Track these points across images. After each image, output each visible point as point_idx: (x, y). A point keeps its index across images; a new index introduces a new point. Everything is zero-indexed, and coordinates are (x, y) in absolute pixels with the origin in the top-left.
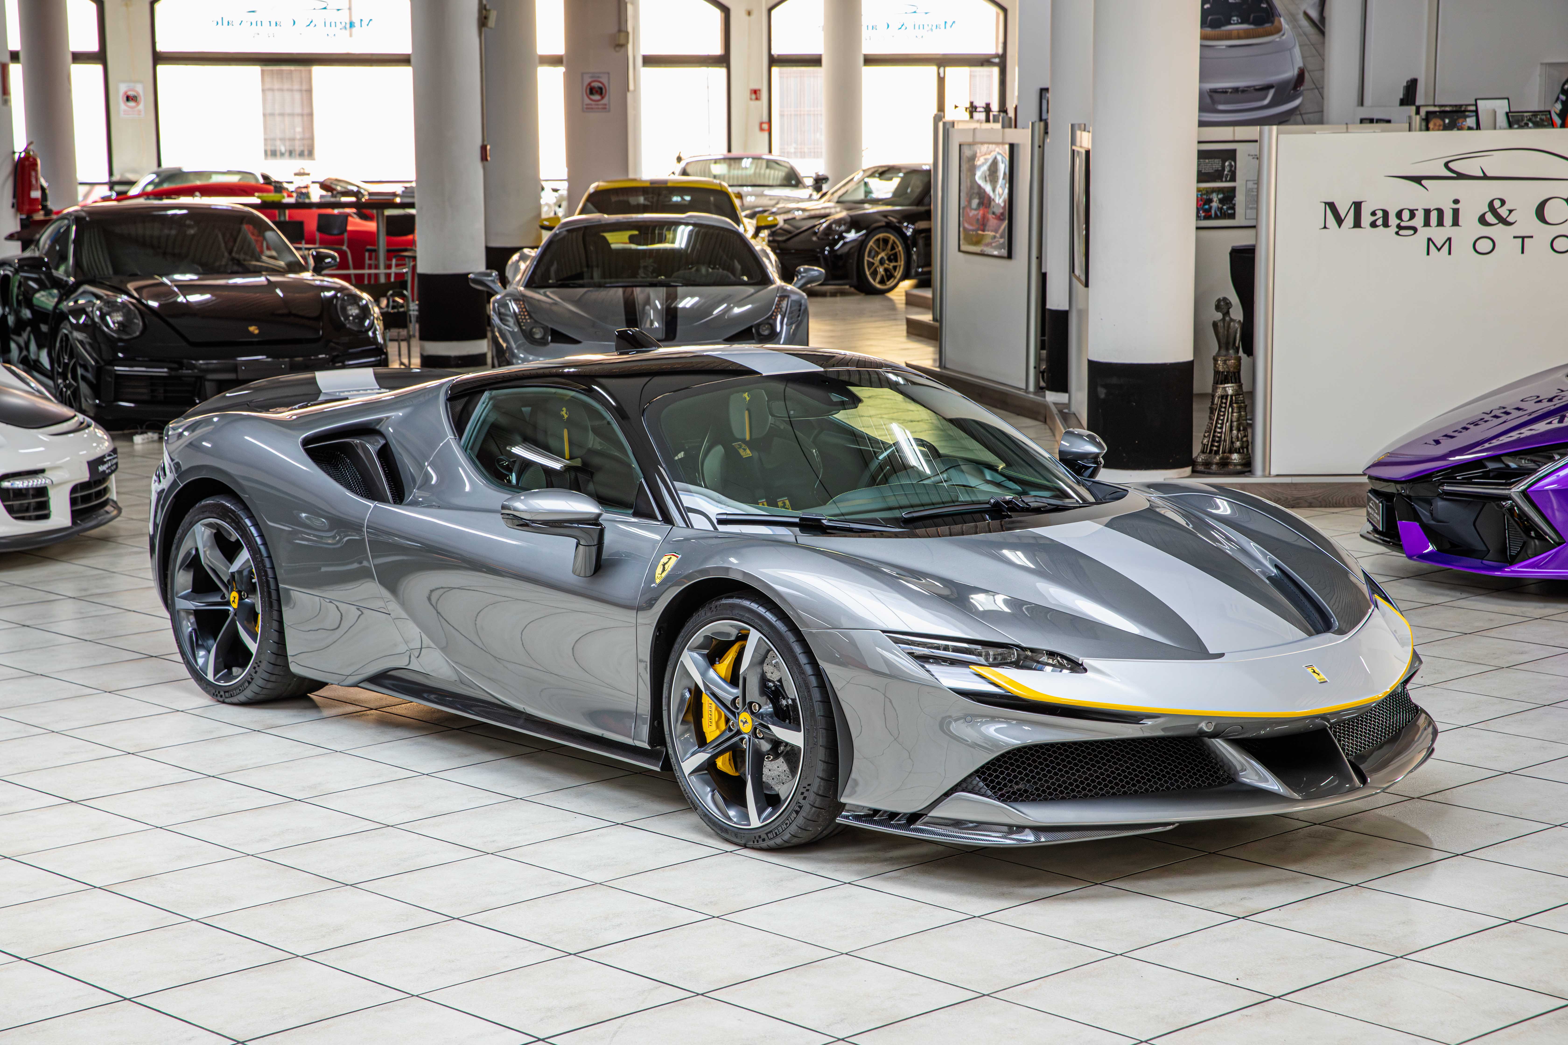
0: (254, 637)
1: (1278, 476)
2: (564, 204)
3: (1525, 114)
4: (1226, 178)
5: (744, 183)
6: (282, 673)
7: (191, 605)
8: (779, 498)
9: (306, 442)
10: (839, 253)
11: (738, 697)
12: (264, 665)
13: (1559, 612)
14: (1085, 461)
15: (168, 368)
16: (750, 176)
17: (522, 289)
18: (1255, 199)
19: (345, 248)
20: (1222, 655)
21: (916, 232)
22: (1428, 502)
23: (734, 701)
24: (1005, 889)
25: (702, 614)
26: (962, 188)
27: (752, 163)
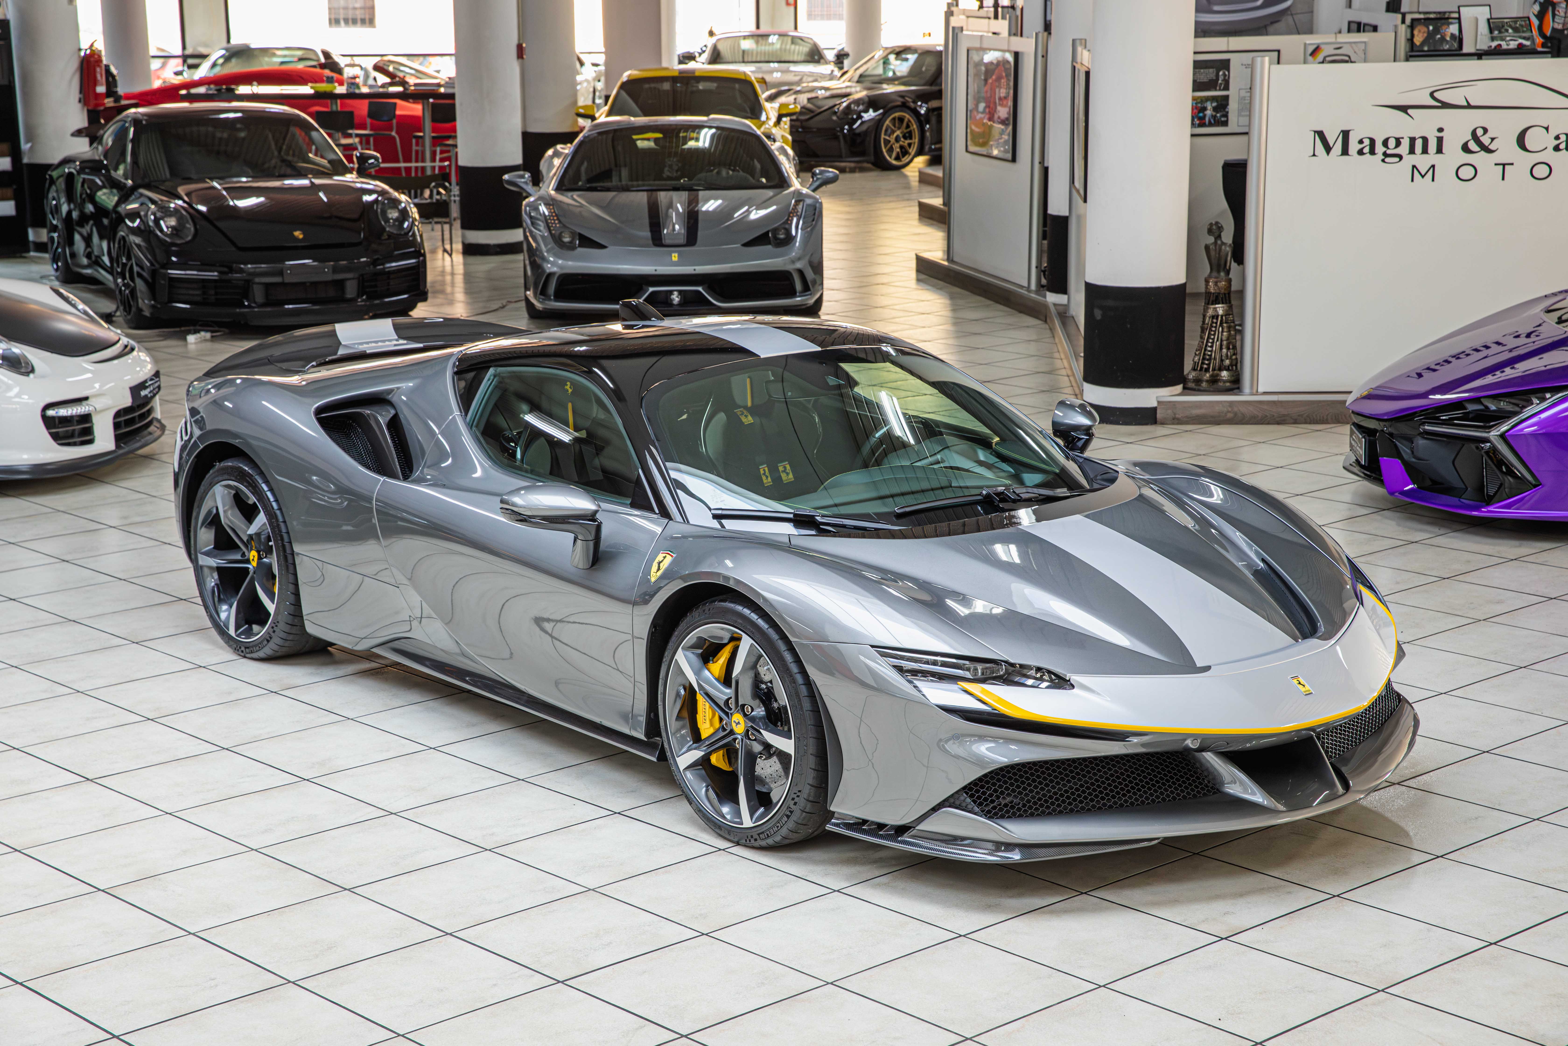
0: (271, 596)
1: (1265, 393)
2: (603, 79)
3: (1506, 20)
4: (1220, 87)
5: (771, 59)
6: (298, 632)
7: (213, 562)
8: (780, 463)
9: (319, 411)
10: (857, 131)
11: (731, 698)
12: (282, 626)
13: (1534, 551)
14: (1078, 432)
15: (218, 272)
16: (776, 51)
17: (553, 192)
18: (1248, 107)
19: (394, 133)
20: (1207, 668)
21: (928, 110)
22: (1410, 440)
23: (727, 702)
24: (992, 900)
25: (695, 615)
26: (969, 91)
27: (778, 39)
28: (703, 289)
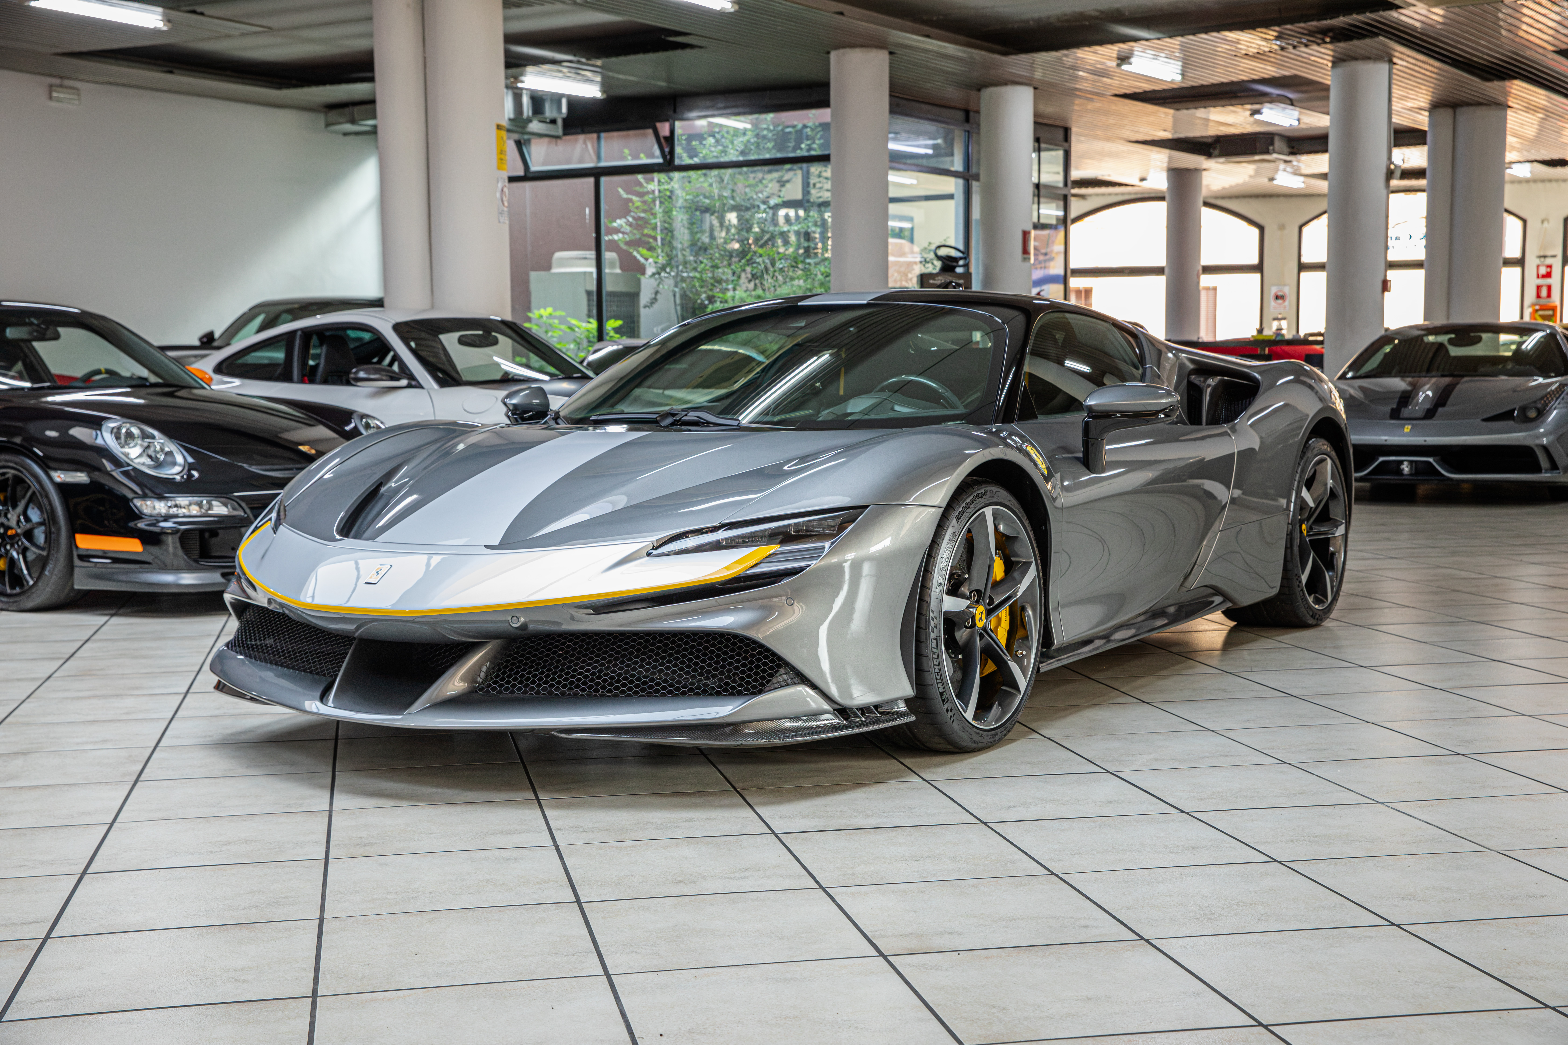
28: (1434, 460)
